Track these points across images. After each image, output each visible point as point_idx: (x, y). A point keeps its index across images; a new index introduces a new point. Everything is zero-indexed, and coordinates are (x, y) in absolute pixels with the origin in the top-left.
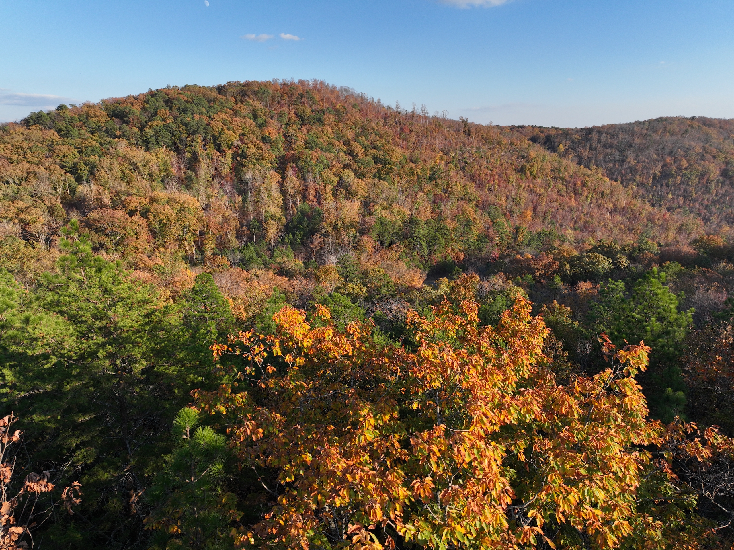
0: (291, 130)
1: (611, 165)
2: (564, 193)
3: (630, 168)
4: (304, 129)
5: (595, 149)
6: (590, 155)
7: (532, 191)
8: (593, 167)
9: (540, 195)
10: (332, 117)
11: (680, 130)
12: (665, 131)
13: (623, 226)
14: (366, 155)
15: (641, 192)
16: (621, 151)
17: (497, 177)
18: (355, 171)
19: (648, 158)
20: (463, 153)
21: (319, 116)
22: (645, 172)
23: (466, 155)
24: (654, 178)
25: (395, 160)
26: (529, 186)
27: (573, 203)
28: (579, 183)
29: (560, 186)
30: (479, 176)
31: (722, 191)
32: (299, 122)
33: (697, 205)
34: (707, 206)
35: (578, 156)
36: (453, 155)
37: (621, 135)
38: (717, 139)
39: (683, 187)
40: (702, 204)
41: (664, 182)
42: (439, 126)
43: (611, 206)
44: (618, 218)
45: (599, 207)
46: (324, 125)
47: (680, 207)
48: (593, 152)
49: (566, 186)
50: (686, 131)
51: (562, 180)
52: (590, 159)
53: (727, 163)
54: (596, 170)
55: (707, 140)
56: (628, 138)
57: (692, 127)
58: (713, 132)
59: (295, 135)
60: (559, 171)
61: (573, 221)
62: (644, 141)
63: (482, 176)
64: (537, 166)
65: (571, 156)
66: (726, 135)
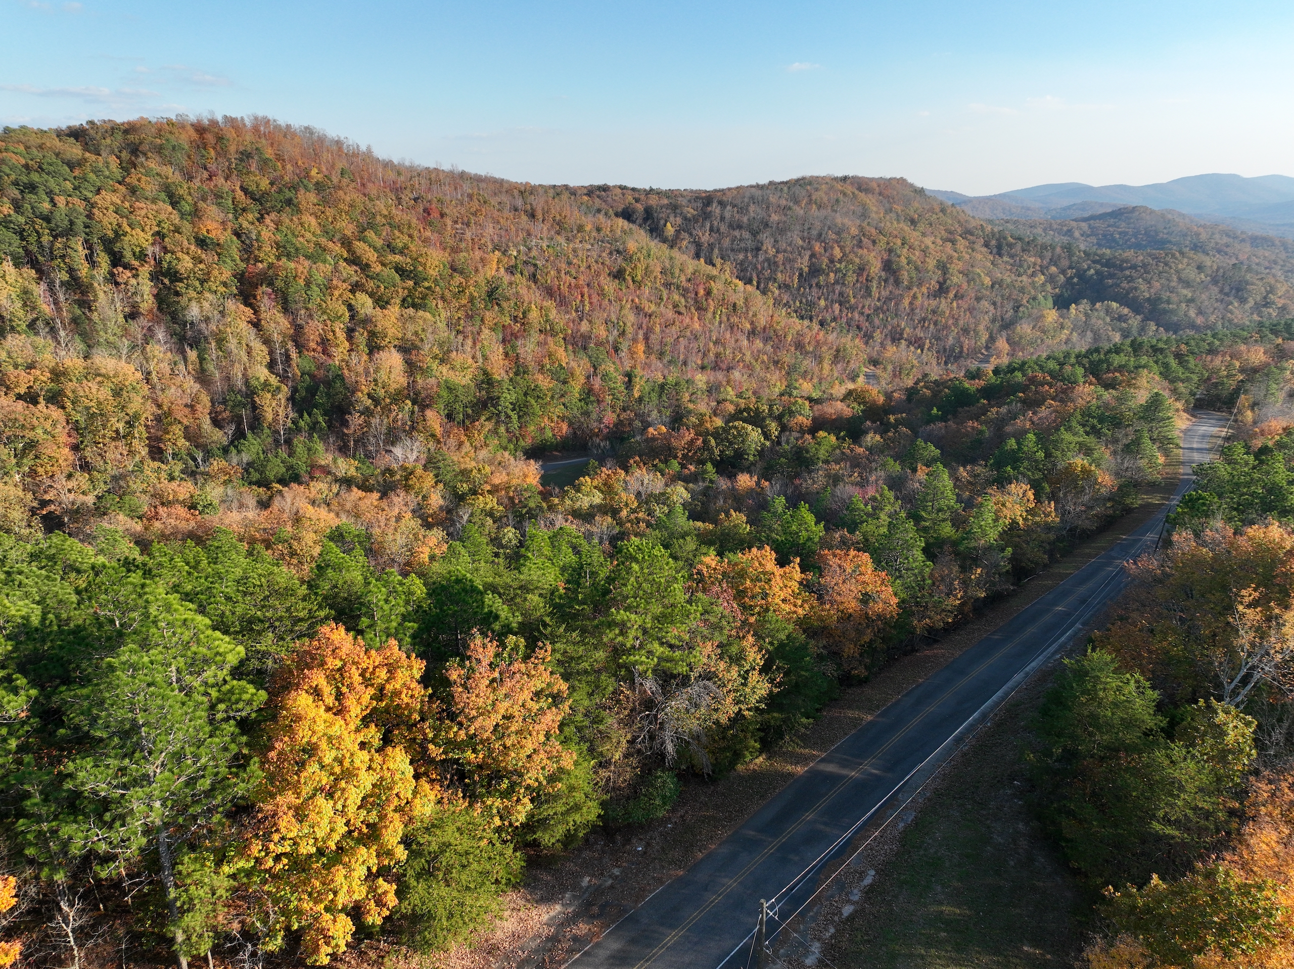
0: (245, 224)
1: (741, 256)
2: (683, 310)
3: (768, 260)
4: (268, 220)
5: (718, 230)
6: (712, 240)
7: (638, 309)
8: (718, 262)
9: (650, 316)
10: (312, 197)
11: (829, 200)
12: (810, 202)
13: (765, 358)
14: (383, 265)
15: (786, 298)
16: (754, 234)
17: (586, 290)
18: (371, 295)
19: (790, 245)
20: (530, 249)
21: (288, 194)
22: (788, 267)
23: (534, 253)
24: (801, 275)
25: (433, 273)
26: (633, 301)
27: (697, 326)
28: (702, 292)
29: (676, 297)
30: (559, 289)
31: (885, 293)
32: (255, 207)
33: (856, 316)
34: (868, 316)
35: (695, 242)
36: (515, 253)
37: (752, 208)
38: (876, 213)
39: (838, 288)
40: (862, 314)
41: (814, 282)
42: (485, 202)
43: (748, 326)
44: (759, 344)
45: (732, 328)
46: (299, 211)
47: (834, 319)
48: (715, 235)
49: (684, 296)
50: (837, 201)
51: (678, 288)
52: (711, 246)
53: (890, 251)
54: (722, 264)
55: (864, 215)
56: (762, 214)
57: (845, 194)
58: (870, 201)
59: (255, 232)
60: (672, 274)
61: (700, 354)
62: (784, 218)
63: (564, 289)
64: (641, 267)
65: (685, 243)
66: (887, 205)
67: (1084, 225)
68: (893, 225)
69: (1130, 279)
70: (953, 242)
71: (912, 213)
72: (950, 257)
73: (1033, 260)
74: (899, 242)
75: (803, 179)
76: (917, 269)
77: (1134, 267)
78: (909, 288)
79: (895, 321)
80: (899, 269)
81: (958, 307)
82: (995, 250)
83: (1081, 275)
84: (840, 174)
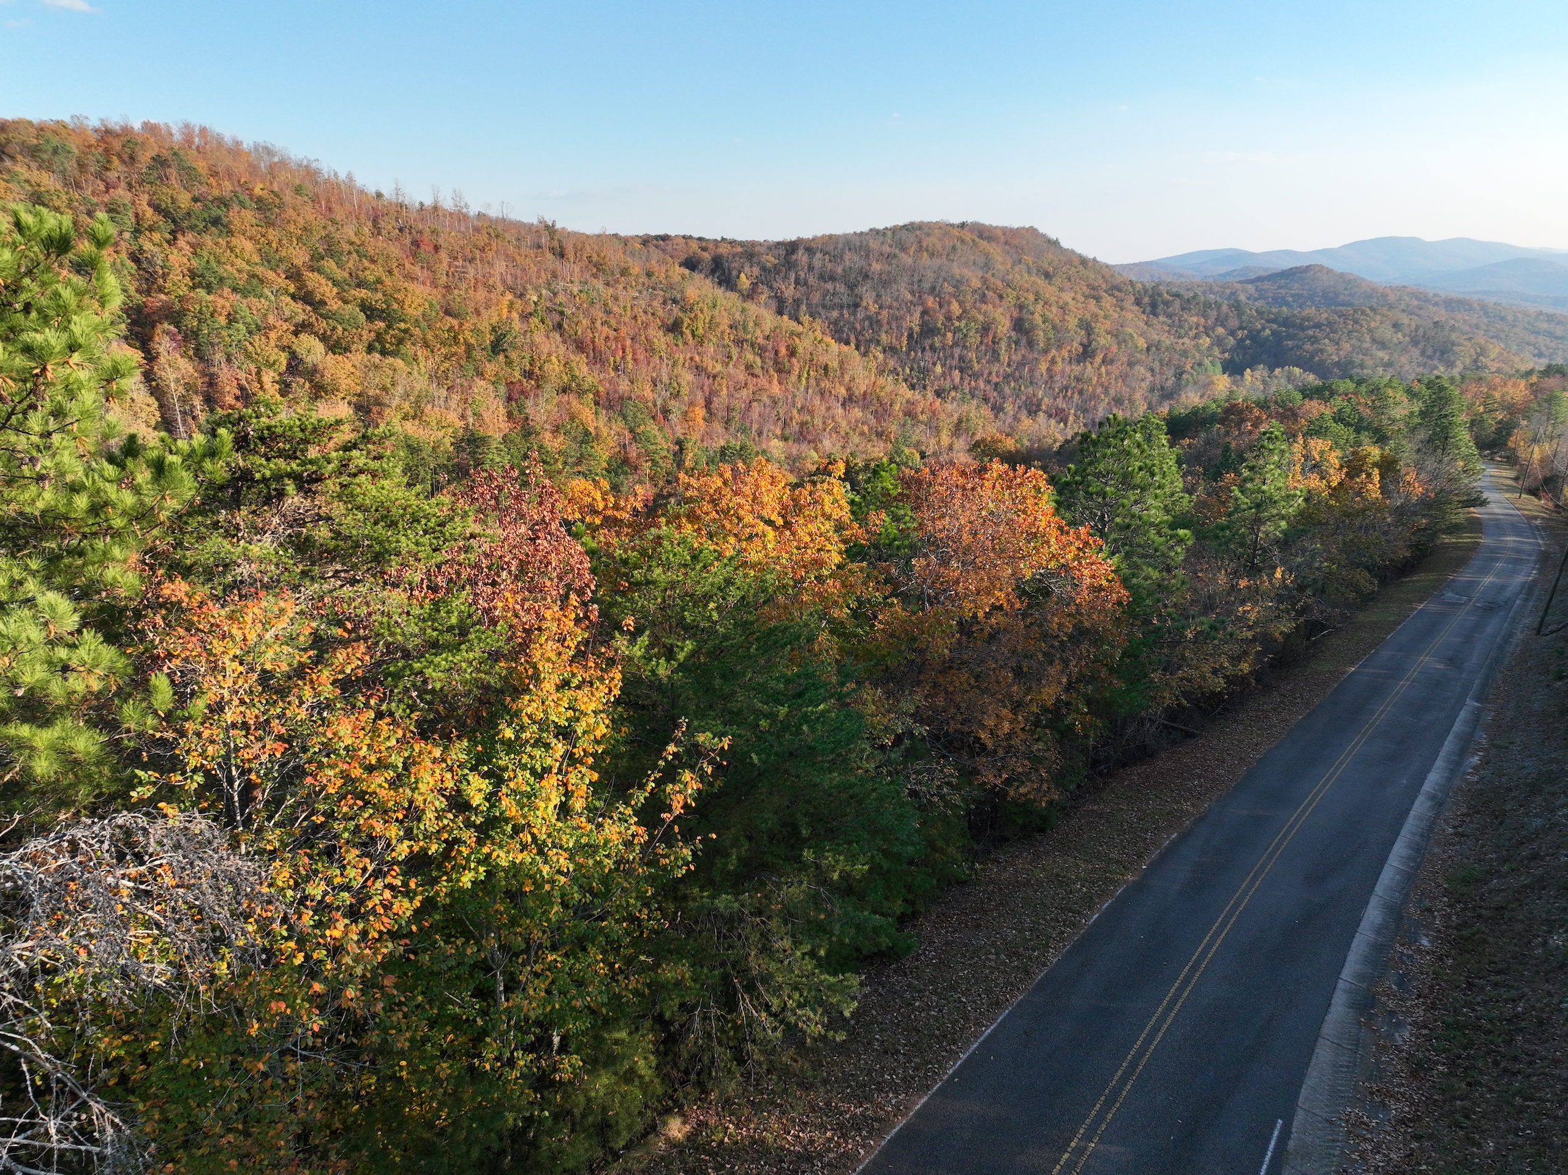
0: (147, 246)
1: (835, 314)
2: (758, 371)
3: (869, 318)
4: (182, 242)
5: (806, 284)
6: (798, 295)
7: (699, 369)
8: (806, 319)
9: (715, 377)
10: (249, 216)
11: (944, 248)
12: (920, 248)
13: (866, 428)
14: (346, 302)
15: (892, 363)
16: (852, 287)
17: (628, 342)
18: (324, 338)
19: (896, 300)
20: (555, 294)
21: (216, 212)
22: (894, 326)
23: (561, 298)
24: (910, 336)
25: (413, 312)
26: (692, 359)
27: (776, 389)
28: (783, 351)
29: (750, 356)
30: (593, 342)
31: (1016, 358)
32: (166, 226)
33: (982, 385)
34: (996, 384)
35: (776, 296)
36: (535, 298)
37: (848, 256)
38: (1002, 263)
39: (957, 351)
40: (989, 382)
41: (927, 343)
42: (497, 236)
43: (843, 391)
44: (857, 413)
45: (822, 394)
46: (231, 233)
47: (955, 388)
48: (802, 289)
49: (761, 356)
50: (954, 248)
51: (752, 345)
52: (797, 302)
53: (1021, 307)
54: (811, 323)
55: (987, 266)
56: (860, 262)
57: (963, 241)
58: (996, 251)
59: (161, 256)
60: (745, 328)
61: (780, 423)
62: (887, 268)
63: (600, 342)
64: (704, 318)
65: (764, 297)
66: (1015, 256)
67: (1251, 288)
68: (1022, 278)
69: (1314, 340)
70: (1098, 299)
71: (1045, 265)
72: (1095, 316)
73: (1195, 319)
74: (1031, 297)
75: (912, 224)
76: (1054, 327)
77: (1318, 326)
78: (1046, 351)
79: (1030, 390)
80: (1033, 328)
81: (1108, 373)
82: (1148, 309)
83: (1254, 336)
84: (957, 221)
